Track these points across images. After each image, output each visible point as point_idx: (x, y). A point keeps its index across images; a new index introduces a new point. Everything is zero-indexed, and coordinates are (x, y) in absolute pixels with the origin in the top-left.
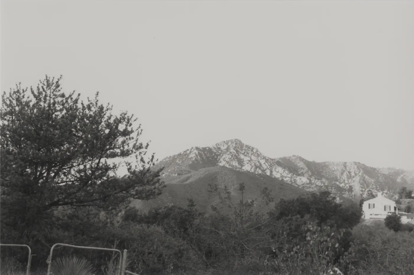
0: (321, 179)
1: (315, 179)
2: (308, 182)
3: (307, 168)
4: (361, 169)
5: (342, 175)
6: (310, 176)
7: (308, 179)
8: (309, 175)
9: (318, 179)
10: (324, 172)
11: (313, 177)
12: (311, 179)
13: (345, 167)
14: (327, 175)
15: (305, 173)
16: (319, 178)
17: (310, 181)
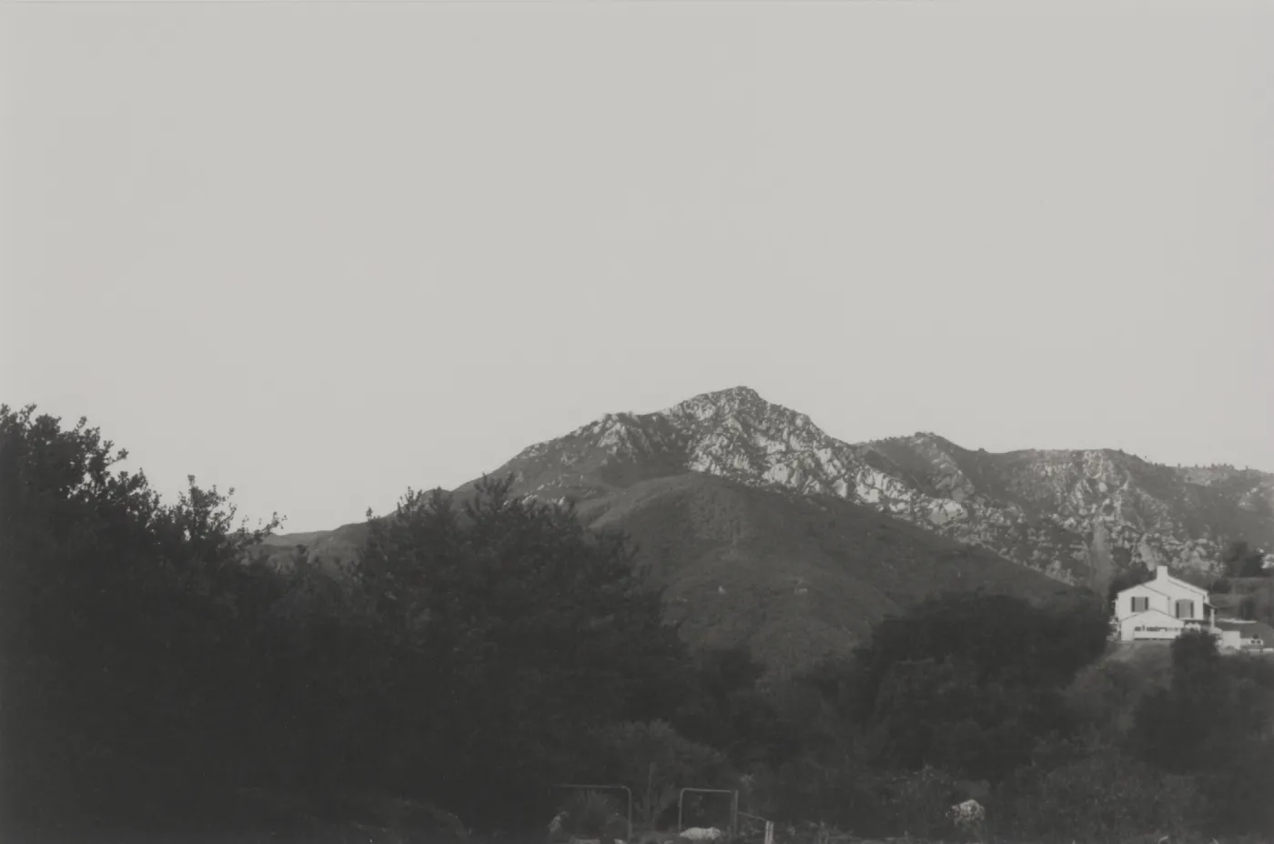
0: (1005, 507)
1: (987, 505)
2: (965, 514)
3: (960, 472)
4: (1127, 472)
5: (1069, 491)
6: (971, 498)
7: (964, 505)
8: (966, 493)
9: (997, 506)
10: (1014, 481)
11: (979, 499)
12: (976, 506)
13: (1079, 465)
14: (1024, 493)
15: (957, 486)
16: (997, 500)
17: (971, 512)
